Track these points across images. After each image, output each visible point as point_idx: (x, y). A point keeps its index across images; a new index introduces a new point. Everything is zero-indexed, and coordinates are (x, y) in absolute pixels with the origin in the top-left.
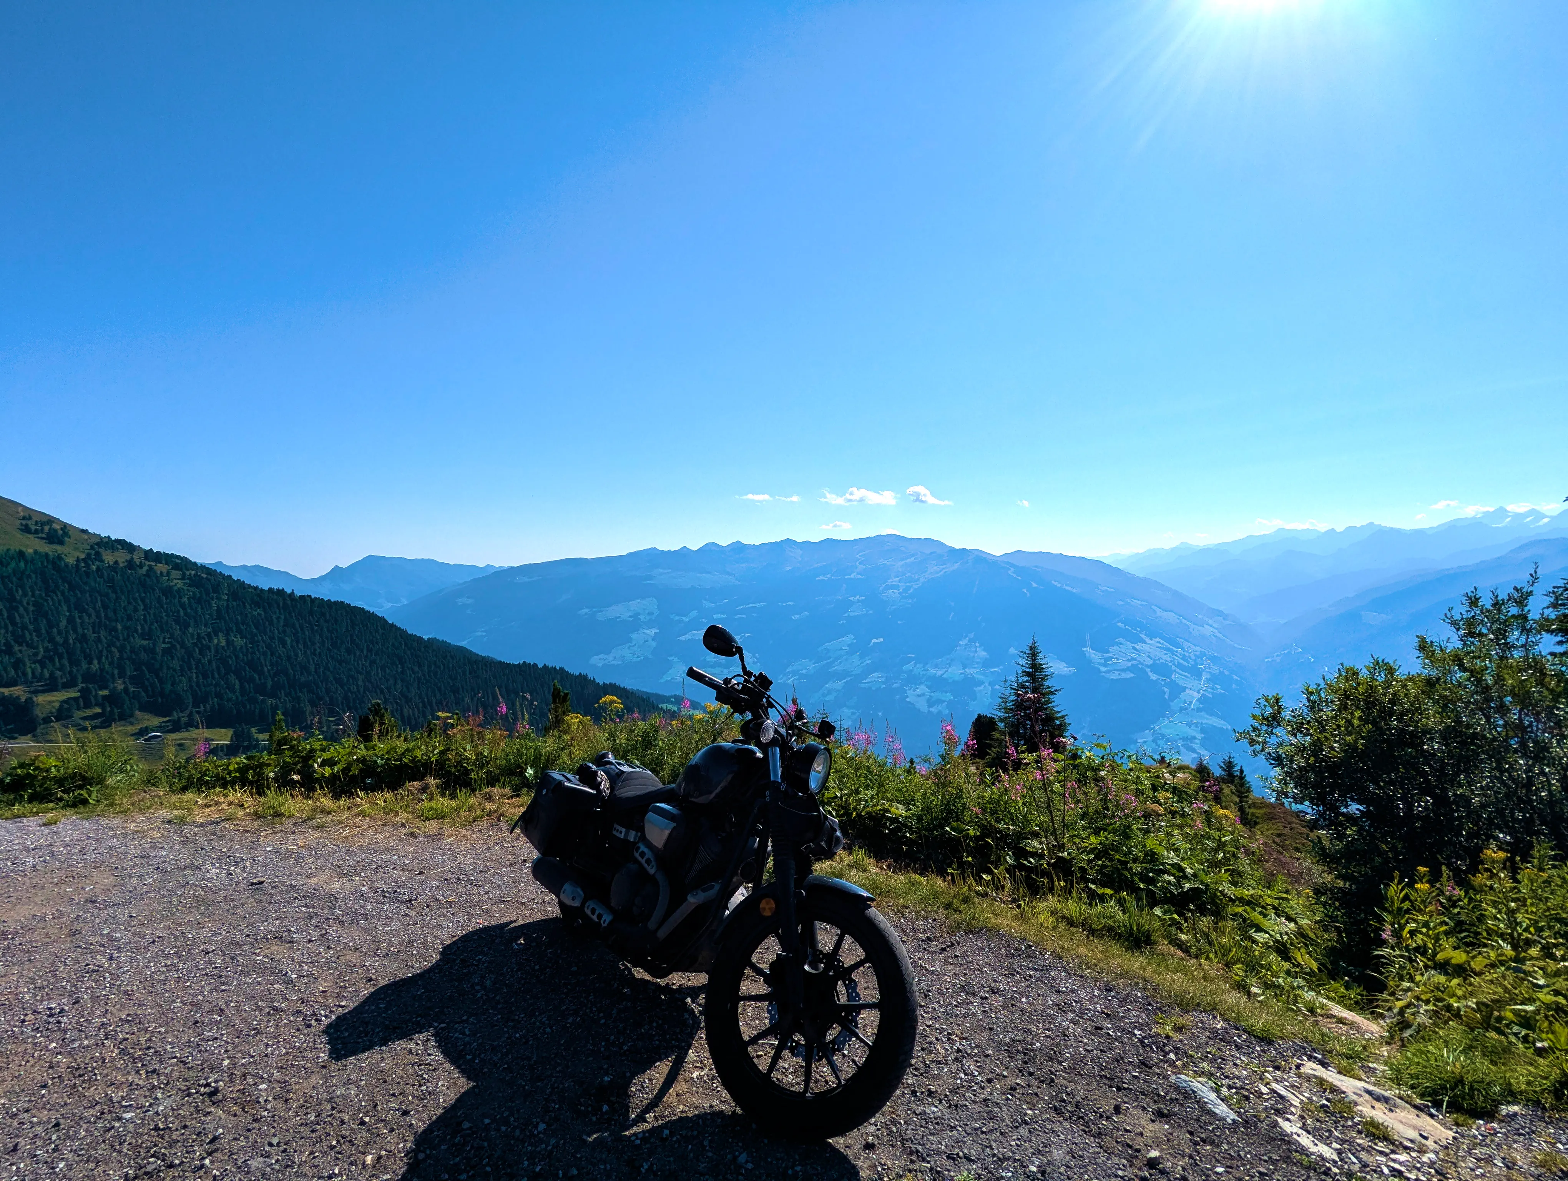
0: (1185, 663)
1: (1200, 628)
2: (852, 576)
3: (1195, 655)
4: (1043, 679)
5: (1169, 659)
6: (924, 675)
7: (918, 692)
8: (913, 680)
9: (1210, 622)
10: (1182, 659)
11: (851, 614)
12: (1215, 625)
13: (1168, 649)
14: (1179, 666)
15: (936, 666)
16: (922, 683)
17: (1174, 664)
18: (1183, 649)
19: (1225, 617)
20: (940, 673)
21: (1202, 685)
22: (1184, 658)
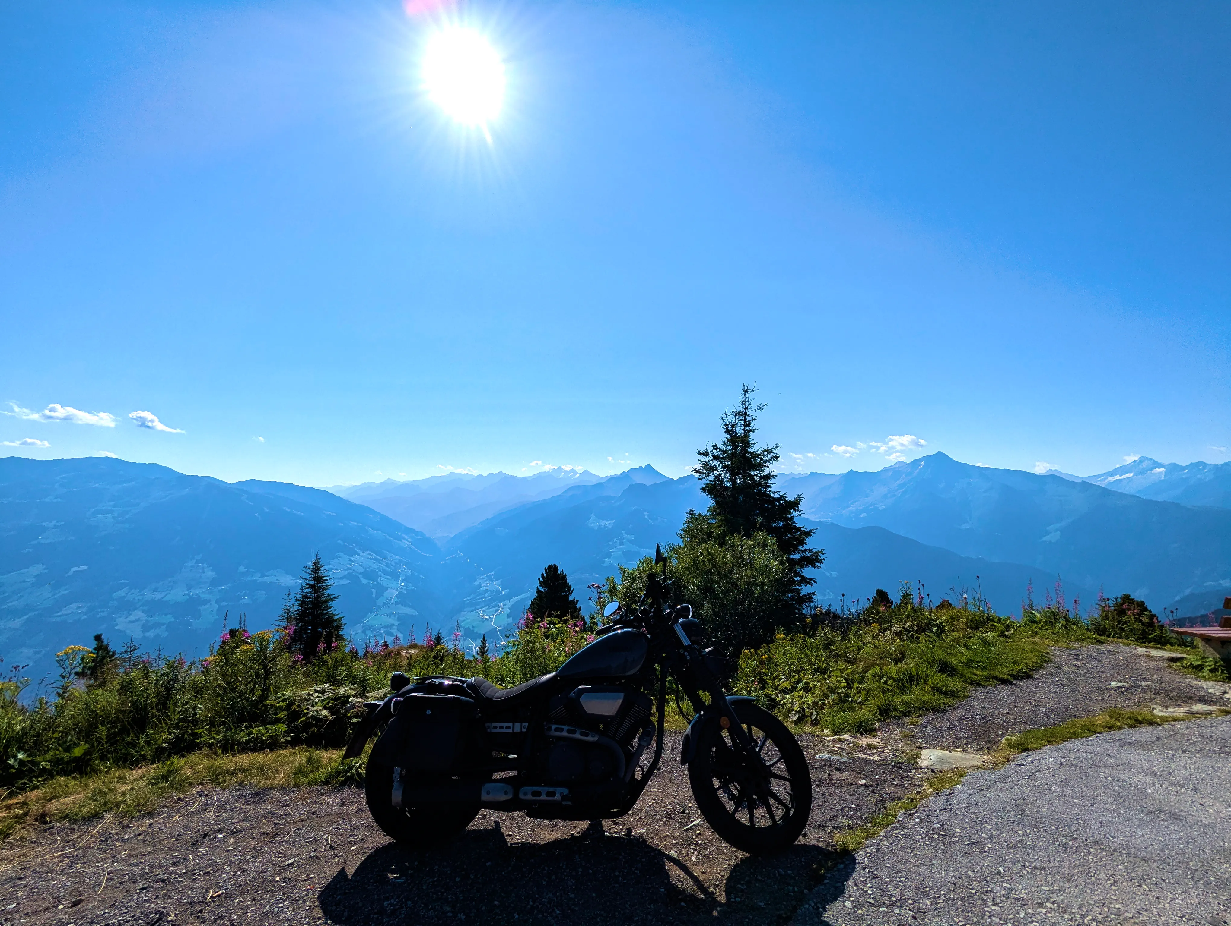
0: (387, 569)
1: (400, 542)
2: (47, 500)
3: (395, 563)
4: (324, 589)
5: (376, 567)
6: (139, 600)
7: (131, 618)
8: (127, 606)
9: (406, 537)
10: (386, 566)
11: (43, 541)
12: (409, 540)
13: (375, 559)
14: (384, 572)
15: (156, 590)
16: (136, 609)
17: (380, 571)
18: (387, 558)
19: (417, 533)
20: (159, 596)
21: (400, 584)
22: (387, 565)
